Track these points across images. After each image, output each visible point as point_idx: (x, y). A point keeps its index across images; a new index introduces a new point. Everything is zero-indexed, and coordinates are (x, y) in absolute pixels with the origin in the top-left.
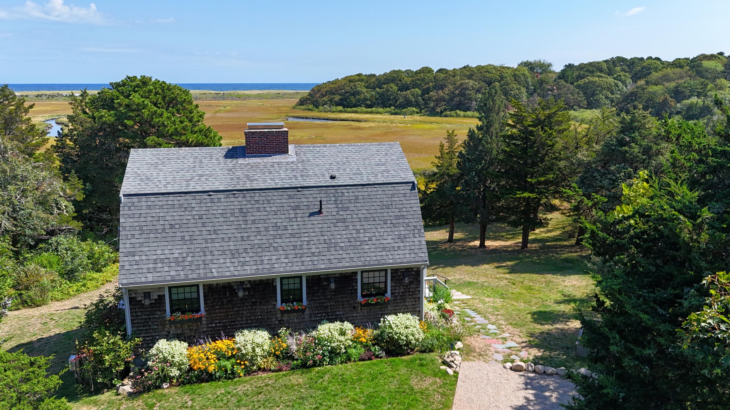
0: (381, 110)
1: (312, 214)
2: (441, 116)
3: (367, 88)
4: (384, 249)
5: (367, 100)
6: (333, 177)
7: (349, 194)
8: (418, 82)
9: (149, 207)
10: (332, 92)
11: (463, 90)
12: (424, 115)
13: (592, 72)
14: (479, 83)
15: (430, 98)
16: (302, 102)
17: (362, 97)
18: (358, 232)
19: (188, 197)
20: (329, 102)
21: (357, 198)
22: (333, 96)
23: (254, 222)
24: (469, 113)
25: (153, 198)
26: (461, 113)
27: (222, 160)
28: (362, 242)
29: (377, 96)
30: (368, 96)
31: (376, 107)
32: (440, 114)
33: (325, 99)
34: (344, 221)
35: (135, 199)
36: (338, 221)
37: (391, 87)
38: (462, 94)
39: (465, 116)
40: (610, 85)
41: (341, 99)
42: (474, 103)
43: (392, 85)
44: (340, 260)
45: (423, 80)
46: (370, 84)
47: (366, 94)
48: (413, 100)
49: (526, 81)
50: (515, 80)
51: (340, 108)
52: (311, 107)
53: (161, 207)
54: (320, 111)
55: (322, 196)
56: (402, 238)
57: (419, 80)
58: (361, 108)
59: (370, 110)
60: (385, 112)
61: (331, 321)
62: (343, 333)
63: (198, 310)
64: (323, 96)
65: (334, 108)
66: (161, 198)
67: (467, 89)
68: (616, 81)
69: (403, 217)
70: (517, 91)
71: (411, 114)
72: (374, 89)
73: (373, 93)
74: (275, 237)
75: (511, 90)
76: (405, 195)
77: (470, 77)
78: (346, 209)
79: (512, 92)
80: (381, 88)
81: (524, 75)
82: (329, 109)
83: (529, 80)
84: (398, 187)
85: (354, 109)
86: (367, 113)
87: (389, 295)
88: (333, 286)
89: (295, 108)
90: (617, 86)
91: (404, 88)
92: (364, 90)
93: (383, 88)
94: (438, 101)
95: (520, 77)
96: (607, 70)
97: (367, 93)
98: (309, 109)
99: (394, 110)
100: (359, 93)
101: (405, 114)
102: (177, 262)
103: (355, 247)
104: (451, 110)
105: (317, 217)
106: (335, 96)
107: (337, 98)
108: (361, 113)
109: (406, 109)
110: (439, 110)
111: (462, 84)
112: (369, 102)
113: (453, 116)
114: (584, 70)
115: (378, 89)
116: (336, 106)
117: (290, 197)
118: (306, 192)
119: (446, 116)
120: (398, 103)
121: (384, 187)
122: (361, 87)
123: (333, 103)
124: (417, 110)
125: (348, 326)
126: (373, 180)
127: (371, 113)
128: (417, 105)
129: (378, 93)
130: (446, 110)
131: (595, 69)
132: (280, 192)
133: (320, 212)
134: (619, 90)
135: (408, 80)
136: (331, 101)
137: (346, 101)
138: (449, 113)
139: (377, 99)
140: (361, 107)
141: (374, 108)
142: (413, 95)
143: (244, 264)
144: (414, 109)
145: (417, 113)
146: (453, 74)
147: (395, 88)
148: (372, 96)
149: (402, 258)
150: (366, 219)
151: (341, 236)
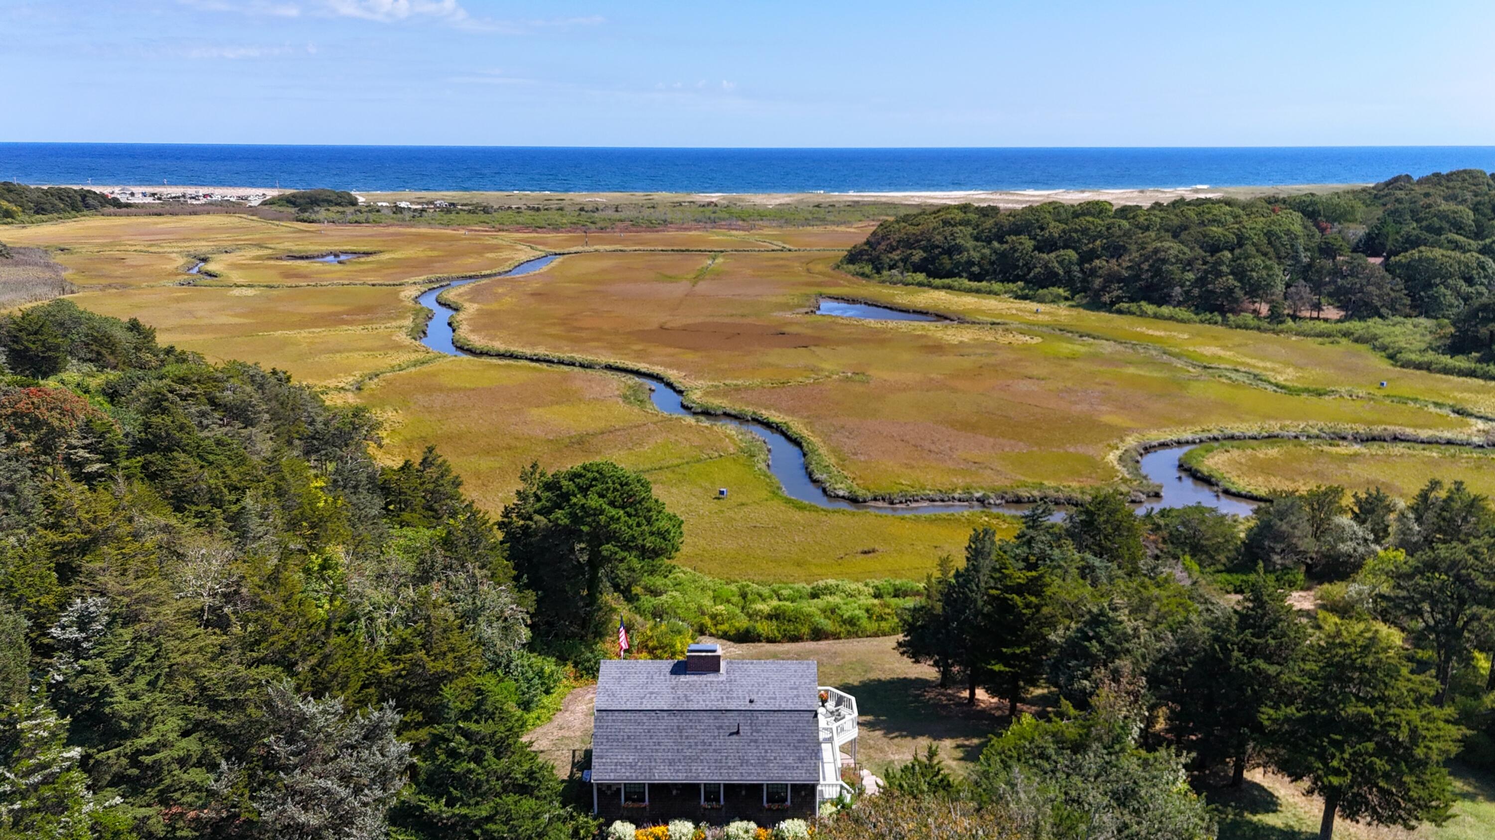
0: (997, 286)
1: (731, 734)
2: (1110, 312)
3: (977, 239)
4: (785, 768)
5: (973, 264)
6: (751, 701)
7: (763, 718)
8: (1074, 235)
9: (613, 721)
10: (908, 243)
11: (1158, 261)
12: (1078, 306)
13: (1439, 231)
14: (1192, 249)
15: (1093, 272)
16: (853, 257)
17: (965, 259)
18: (766, 752)
19: (641, 714)
20: (901, 264)
21: (768, 721)
22: (909, 252)
23: (687, 737)
24: (1165, 310)
25: (616, 714)
26: (1150, 309)
27: (668, 675)
28: (769, 761)
29: (994, 258)
30: (976, 256)
31: (989, 281)
32: (1109, 307)
33: (895, 256)
34: (756, 741)
35: (604, 714)
36: (751, 741)
37: (1021, 243)
38: (1157, 271)
39: (1156, 316)
40: (1467, 266)
41: (924, 259)
42: (1178, 289)
43: (1024, 238)
44: (750, 774)
45: (1085, 231)
46: (983, 231)
47: (972, 253)
48: (1061, 272)
49: (1292, 246)
50: (1270, 243)
51: (921, 277)
52: (868, 269)
53: (622, 721)
54: (884, 282)
55: (740, 719)
56: (801, 760)
57: (1076, 231)
58: (961, 280)
59: (974, 284)
60: (1006, 292)
61: (742, 820)
62: (747, 831)
63: (644, 801)
64: (893, 249)
65: (909, 276)
66: (622, 714)
67: (1164, 261)
68: (1482, 258)
69: (804, 741)
70: (1264, 273)
71: (1053, 302)
72: (989, 242)
73: (987, 251)
74: (702, 751)
75: (1252, 270)
76: (808, 722)
77: (1176, 234)
78: (758, 731)
79: (1254, 274)
80: (1001, 242)
81: (1288, 232)
82: (900, 277)
83: (1301, 243)
84: (802, 714)
85: (947, 281)
86: (969, 291)
87: (789, 803)
88: (744, 793)
89: (838, 267)
90: (1483, 268)
91: (1047, 245)
92: (970, 244)
93: (1007, 242)
94: (1108, 281)
95: (1279, 238)
96: (1474, 228)
97: (974, 251)
98: (863, 275)
99: (1023, 289)
100: (959, 249)
101: (1041, 301)
102: (631, 767)
103: (763, 765)
104: (1132, 300)
105: (735, 737)
106: (914, 252)
107: (918, 255)
108: (959, 290)
109: (1045, 291)
110: (1106, 298)
111: (1156, 251)
112: (976, 269)
113: (1134, 314)
114: (1424, 223)
115: (996, 244)
116: (915, 272)
117: (716, 718)
118: (729, 714)
119: (1120, 312)
120: (1032, 274)
121: (791, 714)
122: (964, 237)
123: (908, 265)
124: (1066, 294)
125: (752, 825)
126: (784, 706)
127: (978, 291)
128: (1068, 282)
129: (995, 252)
130: (1119, 299)
131: (1446, 225)
132: (708, 714)
133: (738, 733)
134: (1485, 277)
135: (1055, 229)
136: (905, 260)
137: (933, 263)
138: (1126, 305)
139: (992, 263)
140: (961, 277)
141: (984, 283)
142: (1061, 263)
143: (678, 771)
144: (1061, 291)
145: (1066, 299)
146: (1146, 223)
147: (1029, 244)
148: (983, 257)
149: (799, 776)
150: (774, 741)
151: (753, 754)
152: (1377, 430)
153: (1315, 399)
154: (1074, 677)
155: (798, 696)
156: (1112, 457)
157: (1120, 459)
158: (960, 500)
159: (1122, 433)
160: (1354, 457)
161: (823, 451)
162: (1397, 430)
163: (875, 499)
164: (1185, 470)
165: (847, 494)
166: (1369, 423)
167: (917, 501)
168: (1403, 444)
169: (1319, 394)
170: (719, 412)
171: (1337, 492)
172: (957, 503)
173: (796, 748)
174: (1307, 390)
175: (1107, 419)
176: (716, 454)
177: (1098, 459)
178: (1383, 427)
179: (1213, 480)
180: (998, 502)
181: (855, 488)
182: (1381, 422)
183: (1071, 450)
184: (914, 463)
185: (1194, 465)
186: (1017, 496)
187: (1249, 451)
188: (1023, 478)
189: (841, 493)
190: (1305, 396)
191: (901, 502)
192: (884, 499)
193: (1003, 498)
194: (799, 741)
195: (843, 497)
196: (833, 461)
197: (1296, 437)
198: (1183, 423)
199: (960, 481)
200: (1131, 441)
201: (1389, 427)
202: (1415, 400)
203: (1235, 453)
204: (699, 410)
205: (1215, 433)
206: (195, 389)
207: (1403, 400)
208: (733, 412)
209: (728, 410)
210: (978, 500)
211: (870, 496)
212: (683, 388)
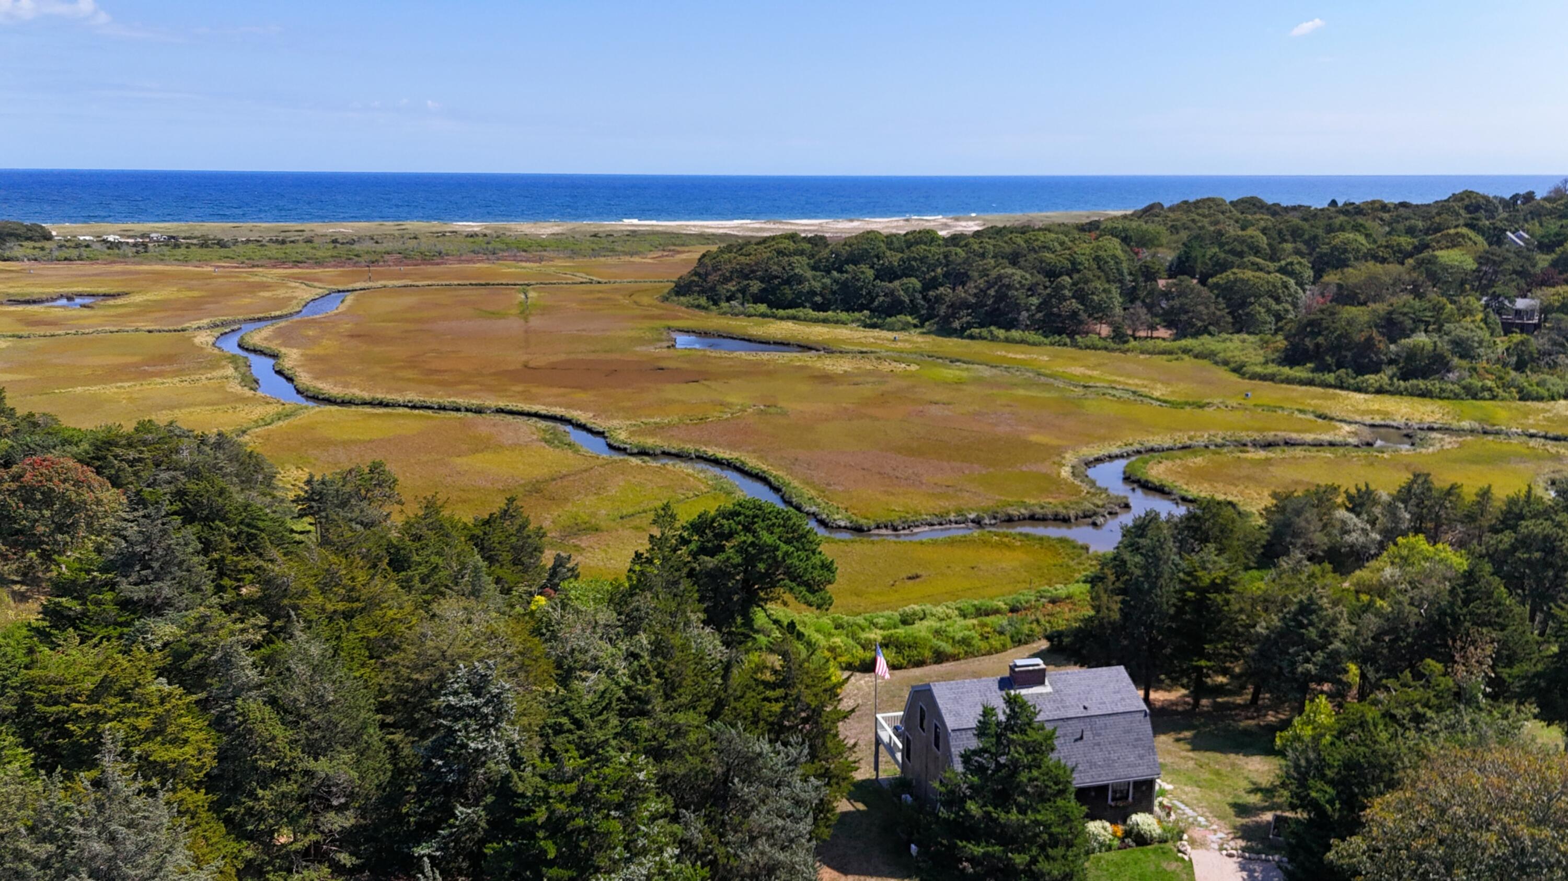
0: (843, 316)
1: (1076, 740)
2: (962, 338)
3: (814, 268)
4: (1129, 766)
5: (814, 294)
6: (1085, 708)
7: (1100, 722)
8: (913, 263)
10: (745, 274)
11: (1003, 289)
12: (929, 333)
13: (1242, 255)
14: (1032, 274)
15: (939, 299)
16: (682, 289)
17: (807, 289)
18: (1110, 753)
20: (740, 295)
21: (1105, 725)
22: (746, 282)
24: (1015, 334)
26: (1001, 333)
27: (998, 691)
28: (1114, 761)
29: (835, 287)
30: (817, 286)
31: (834, 310)
32: (960, 333)
33: (732, 286)
34: (1099, 744)
36: (1095, 744)
37: (863, 273)
38: (1001, 297)
39: (1007, 340)
40: (1274, 286)
41: (763, 290)
42: (1025, 314)
43: (864, 267)
44: (1097, 776)
45: (923, 260)
46: (820, 260)
47: (813, 283)
48: (907, 300)
49: (1118, 270)
50: (1099, 268)
51: (763, 308)
52: (703, 301)
54: (725, 313)
55: (1080, 725)
56: (1141, 757)
57: (915, 259)
58: (806, 311)
59: (822, 315)
60: (853, 321)
61: (1097, 820)
62: (1105, 829)
64: (727, 280)
65: (750, 307)
67: (1009, 287)
68: (1285, 277)
69: (1140, 739)
70: (1104, 296)
71: (903, 329)
72: (828, 272)
73: (828, 281)
75: (1093, 293)
76: (1140, 721)
77: (1014, 259)
78: (1099, 735)
79: (1095, 297)
80: (840, 271)
81: (1114, 257)
82: (741, 308)
83: (1125, 266)
84: (1134, 715)
85: (791, 312)
86: (816, 321)
87: (1130, 799)
88: (1093, 794)
89: (667, 299)
91: (887, 274)
92: (809, 274)
93: (846, 272)
94: (956, 308)
95: (1106, 262)
96: (1269, 251)
97: (815, 282)
98: (698, 306)
99: (870, 318)
100: (800, 280)
101: (891, 329)
103: (1109, 766)
104: (981, 325)
105: (1079, 742)
106: (751, 283)
107: (756, 286)
108: (805, 320)
109: (893, 319)
110: (956, 324)
111: (1000, 277)
112: (818, 299)
113: (985, 339)
115: (835, 273)
116: (755, 303)
118: (1070, 722)
119: (971, 337)
120: (876, 303)
121: (1125, 715)
122: (801, 266)
123: (748, 297)
124: (915, 321)
125: (1107, 824)
126: (1116, 710)
127: (825, 321)
128: (913, 310)
129: (836, 281)
130: (969, 325)
131: (1245, 249)
132: (1052, 723)
133: (1081, 738)
135: (894, 258)
136: (743, 291)
137: (774, 294)
138: (977, 331)
139: (834, 293)
140: (805, 307)
141: (830, 313)
142: (906, 291)
144: (909, 318)
145: (915, 326)
146: (981, 251)
147: (870, 273)
148: (824, 287)
149: (1140, 773)
150: (1115, 743)
151: (1098, 756)
152: (1270, 436)
153: (1199, 411)
154: (1296, 662)
155: (1123, 699)
156: (1065, 472)
157: (1074, 474)
158: (956, 523)
159: (1059, 452)
160: (1268, 461)
161: (795, 483)
162: (1282, 435)
163: (878, 527)
164: (1134, 482)
165: (848, 525)
166: (1258, 430)
167: (917, 526)
168: (1300, 448)
169: (1201, 407)
170: (658, 451)
171: (1335, 489)
172: (954, 526)
173: (1135, 747)
174: (1187, 403)
175: (1035, 438)
176: (691, 494)
177: (1055, 475)
178: (1273, 433)
179: (1166, 489)
180: (993, 522)
181: (854, 518)
182: (1270, 430)
183: (1024, 469)
184: (890, 489)
185: (1139, 475)
186: (1009, 515)
187: (1178, 461)
188: (1003, 498)
189: (842, 524)
190: (1188, 409)
191: (904, 529)
192: (886, 527)
193: (995, 518)
194: (1136, 740)
195: (845, 528)
196: (813, 493)
197: (1206, 447)
198: (1103, 439)
199: (944, 504)
200: (1070, 458)
201: (1279, 433)
202: (1282, 408)
203: (1169, 463)
204: (636, 451)
205: (1137, 446)
206: (141, 452)
207: (1273, 409)
208: (673, 451)
209: (666, 449)
210: (973, 521)
211: (873, 525)
212: (601, 430)
